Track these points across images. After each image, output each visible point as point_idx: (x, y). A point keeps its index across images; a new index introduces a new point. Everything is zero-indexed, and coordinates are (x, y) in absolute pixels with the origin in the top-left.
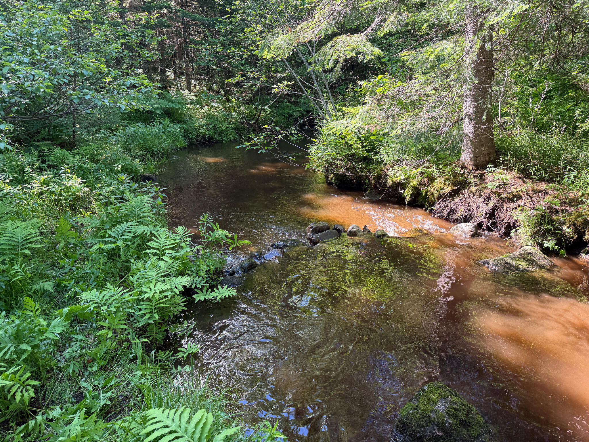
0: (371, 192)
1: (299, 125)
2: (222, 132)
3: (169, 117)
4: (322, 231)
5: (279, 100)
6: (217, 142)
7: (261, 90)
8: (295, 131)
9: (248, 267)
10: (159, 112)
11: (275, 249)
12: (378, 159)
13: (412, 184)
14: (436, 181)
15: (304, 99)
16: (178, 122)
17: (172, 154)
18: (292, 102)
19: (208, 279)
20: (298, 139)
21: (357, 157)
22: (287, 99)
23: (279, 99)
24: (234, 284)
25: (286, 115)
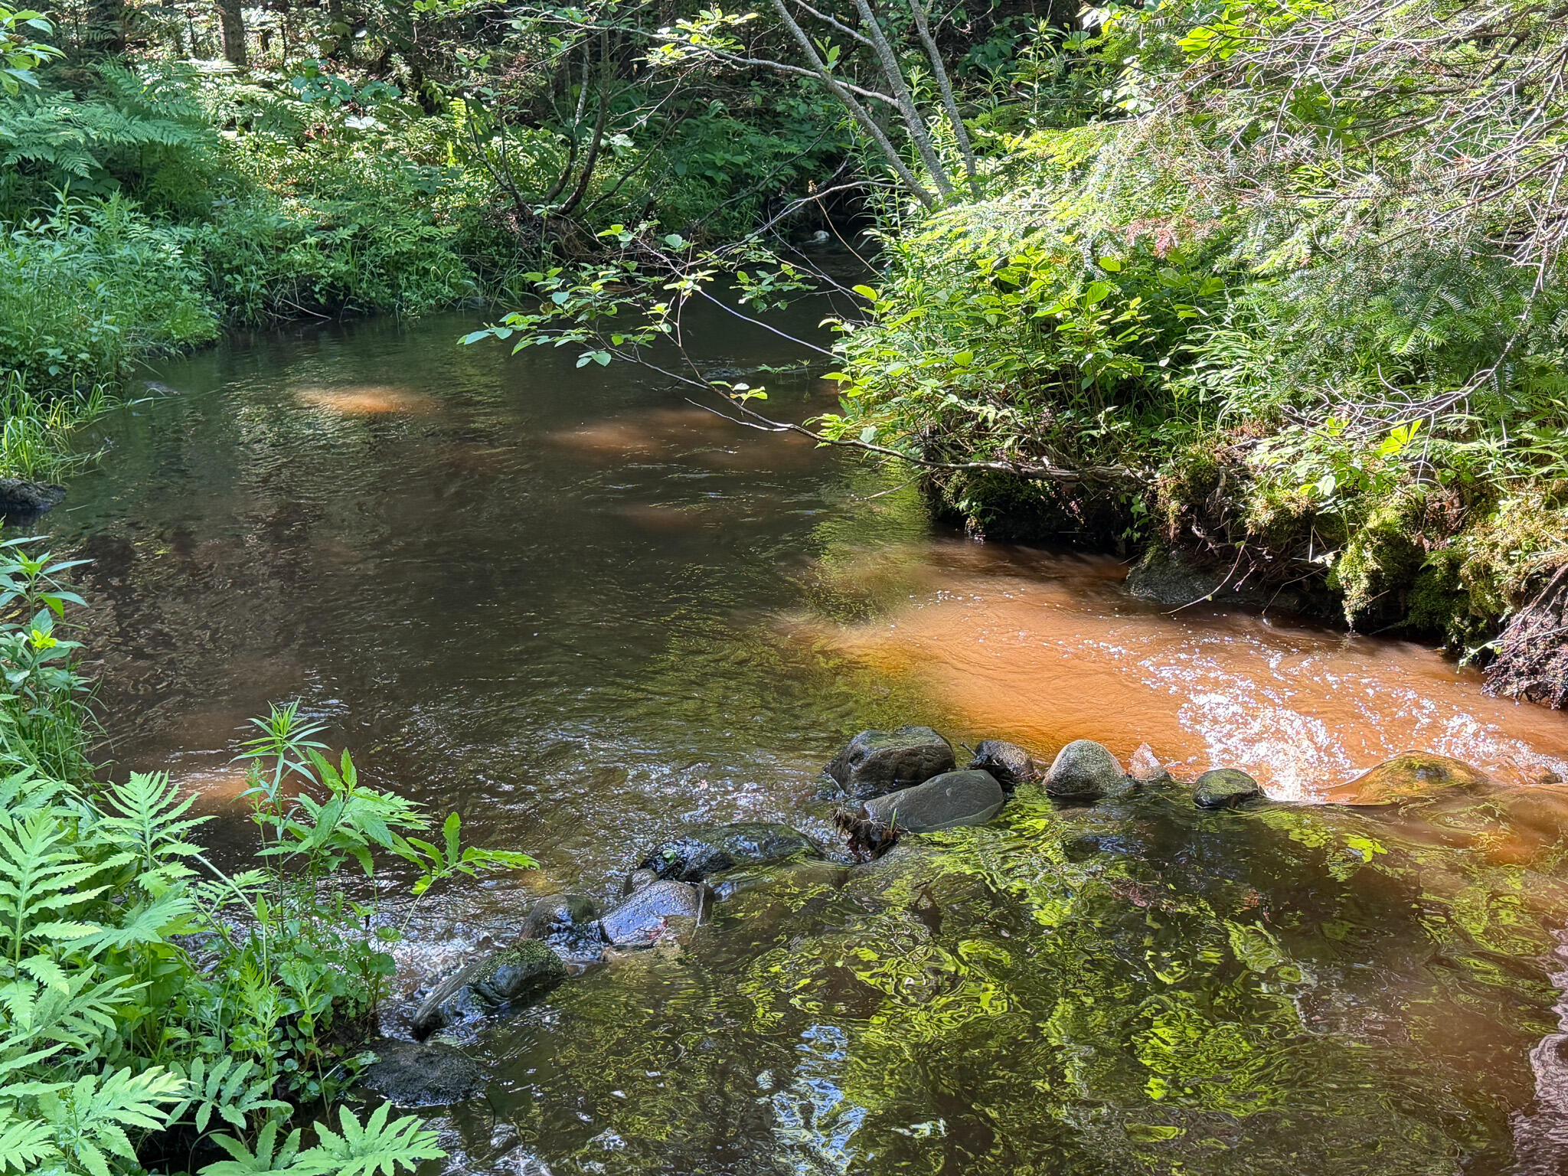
0: (1163, 559)
1: (783, 223)
2: (397, 264)
3: (128, 191)
4: (916, 779)
5: (684, 105)
6: (371, 312)
7: (596, 56)
8: (768, 255)
9: (516, 991)
10: (80, 165)
11: (663, 886)
12: (1195, 390)
13: (1373, 522)
14: (1505, 505)
15: (806, 99)
16: (176, 217)
17: (142, 374)
18: (748, 113)
19: (292, 1064)
20: (778, 295)
21: (1086, 384)
22: (723, 96)
23: (683, 96)
24: (437, 1093)
25: (721, 177)
